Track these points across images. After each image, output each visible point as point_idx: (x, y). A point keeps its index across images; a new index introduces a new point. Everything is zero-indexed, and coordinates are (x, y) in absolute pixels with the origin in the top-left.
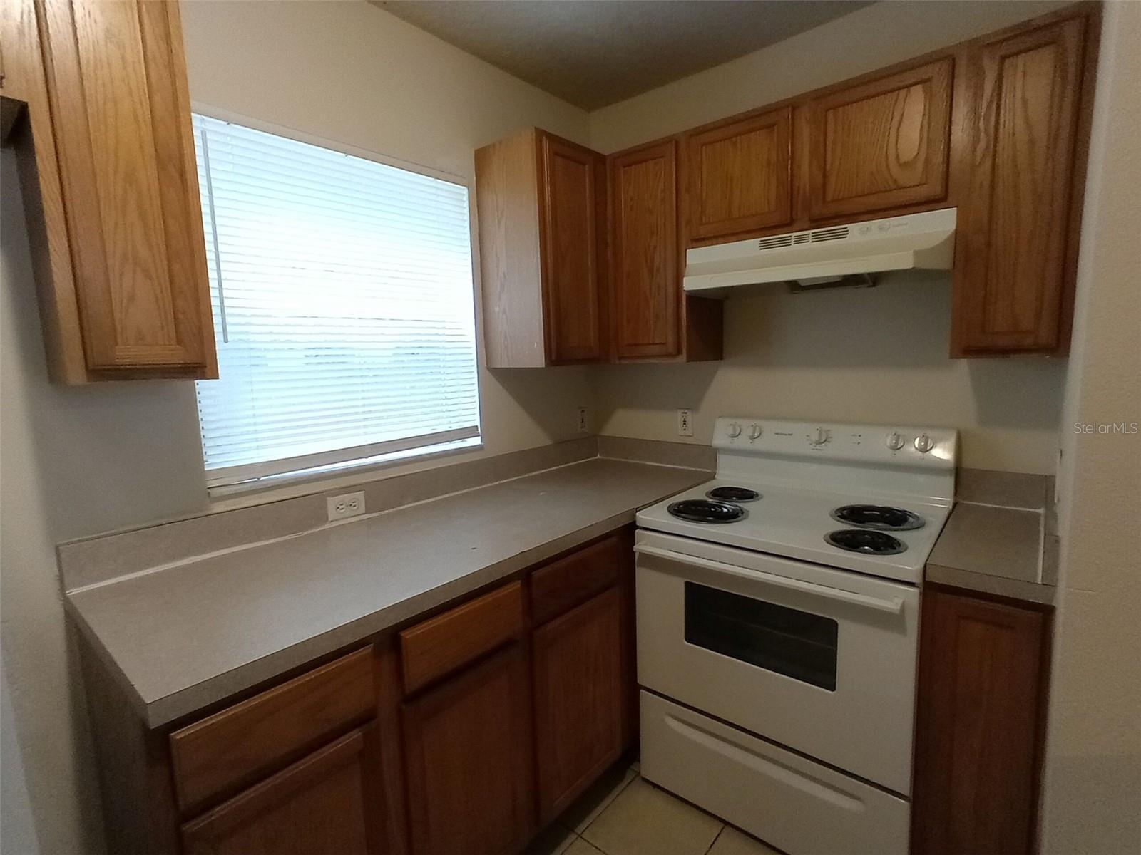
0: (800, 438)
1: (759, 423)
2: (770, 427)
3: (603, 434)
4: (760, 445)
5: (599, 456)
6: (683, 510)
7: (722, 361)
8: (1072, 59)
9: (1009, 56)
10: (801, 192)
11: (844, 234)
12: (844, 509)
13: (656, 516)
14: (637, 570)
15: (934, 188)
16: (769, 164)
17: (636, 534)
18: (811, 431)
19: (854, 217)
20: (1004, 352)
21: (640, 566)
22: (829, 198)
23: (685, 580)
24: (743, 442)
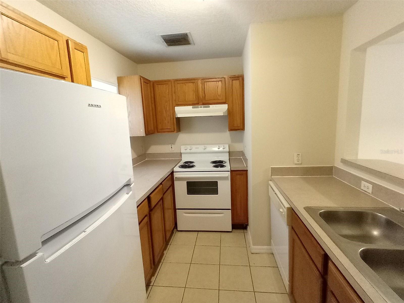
0: (201, 148)
1: (191, 146)
2: (194, 147)
3: (147, 153)
4: (192, 151)
5: (147, 159)
6: (182, 167)
7: (180, 132)
8: (241, 82)
9: (233, 80)
10: (200, 98)
11: (209, 107)
12: (213, 161)
13: (177, 169)
14: (175, 182)
15: (224, 101)
16: (193, 90)
17: (174, 174)
18: (203, 147)
19: (211, 104)
20: (236, 130)
21: (175, 181)
22: (206, 100)
23: (187, 181)
24: (188, 151)
